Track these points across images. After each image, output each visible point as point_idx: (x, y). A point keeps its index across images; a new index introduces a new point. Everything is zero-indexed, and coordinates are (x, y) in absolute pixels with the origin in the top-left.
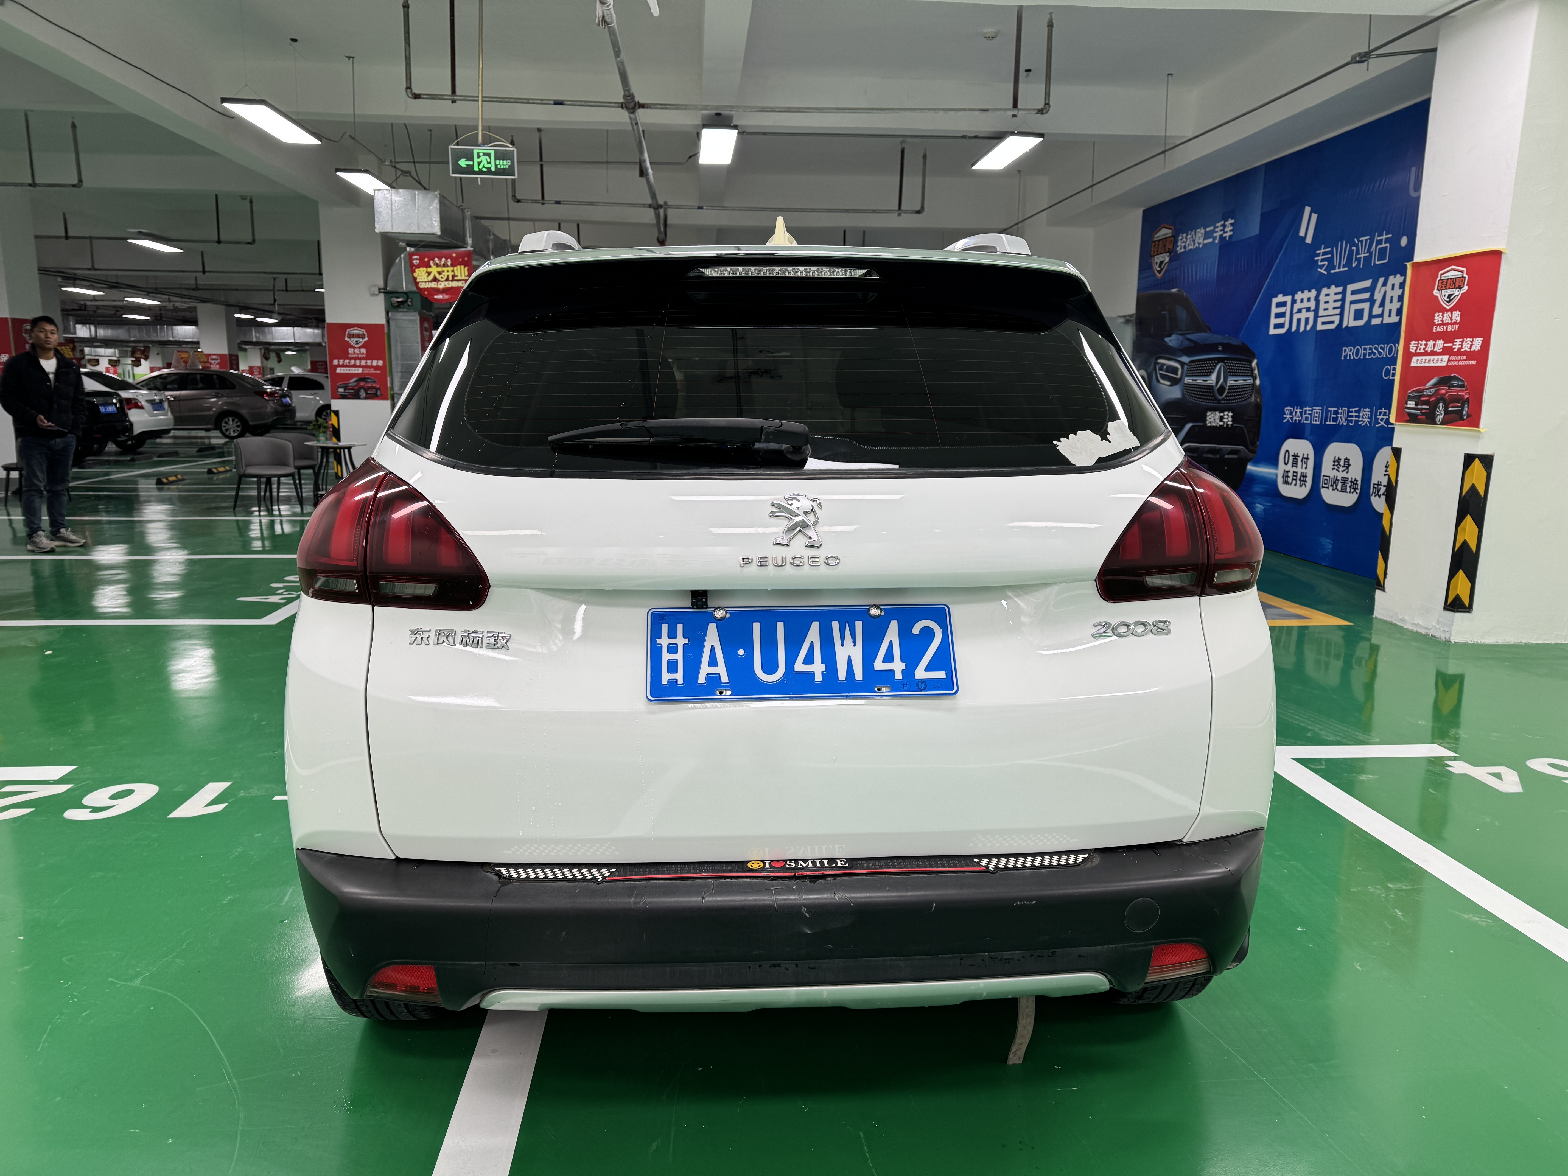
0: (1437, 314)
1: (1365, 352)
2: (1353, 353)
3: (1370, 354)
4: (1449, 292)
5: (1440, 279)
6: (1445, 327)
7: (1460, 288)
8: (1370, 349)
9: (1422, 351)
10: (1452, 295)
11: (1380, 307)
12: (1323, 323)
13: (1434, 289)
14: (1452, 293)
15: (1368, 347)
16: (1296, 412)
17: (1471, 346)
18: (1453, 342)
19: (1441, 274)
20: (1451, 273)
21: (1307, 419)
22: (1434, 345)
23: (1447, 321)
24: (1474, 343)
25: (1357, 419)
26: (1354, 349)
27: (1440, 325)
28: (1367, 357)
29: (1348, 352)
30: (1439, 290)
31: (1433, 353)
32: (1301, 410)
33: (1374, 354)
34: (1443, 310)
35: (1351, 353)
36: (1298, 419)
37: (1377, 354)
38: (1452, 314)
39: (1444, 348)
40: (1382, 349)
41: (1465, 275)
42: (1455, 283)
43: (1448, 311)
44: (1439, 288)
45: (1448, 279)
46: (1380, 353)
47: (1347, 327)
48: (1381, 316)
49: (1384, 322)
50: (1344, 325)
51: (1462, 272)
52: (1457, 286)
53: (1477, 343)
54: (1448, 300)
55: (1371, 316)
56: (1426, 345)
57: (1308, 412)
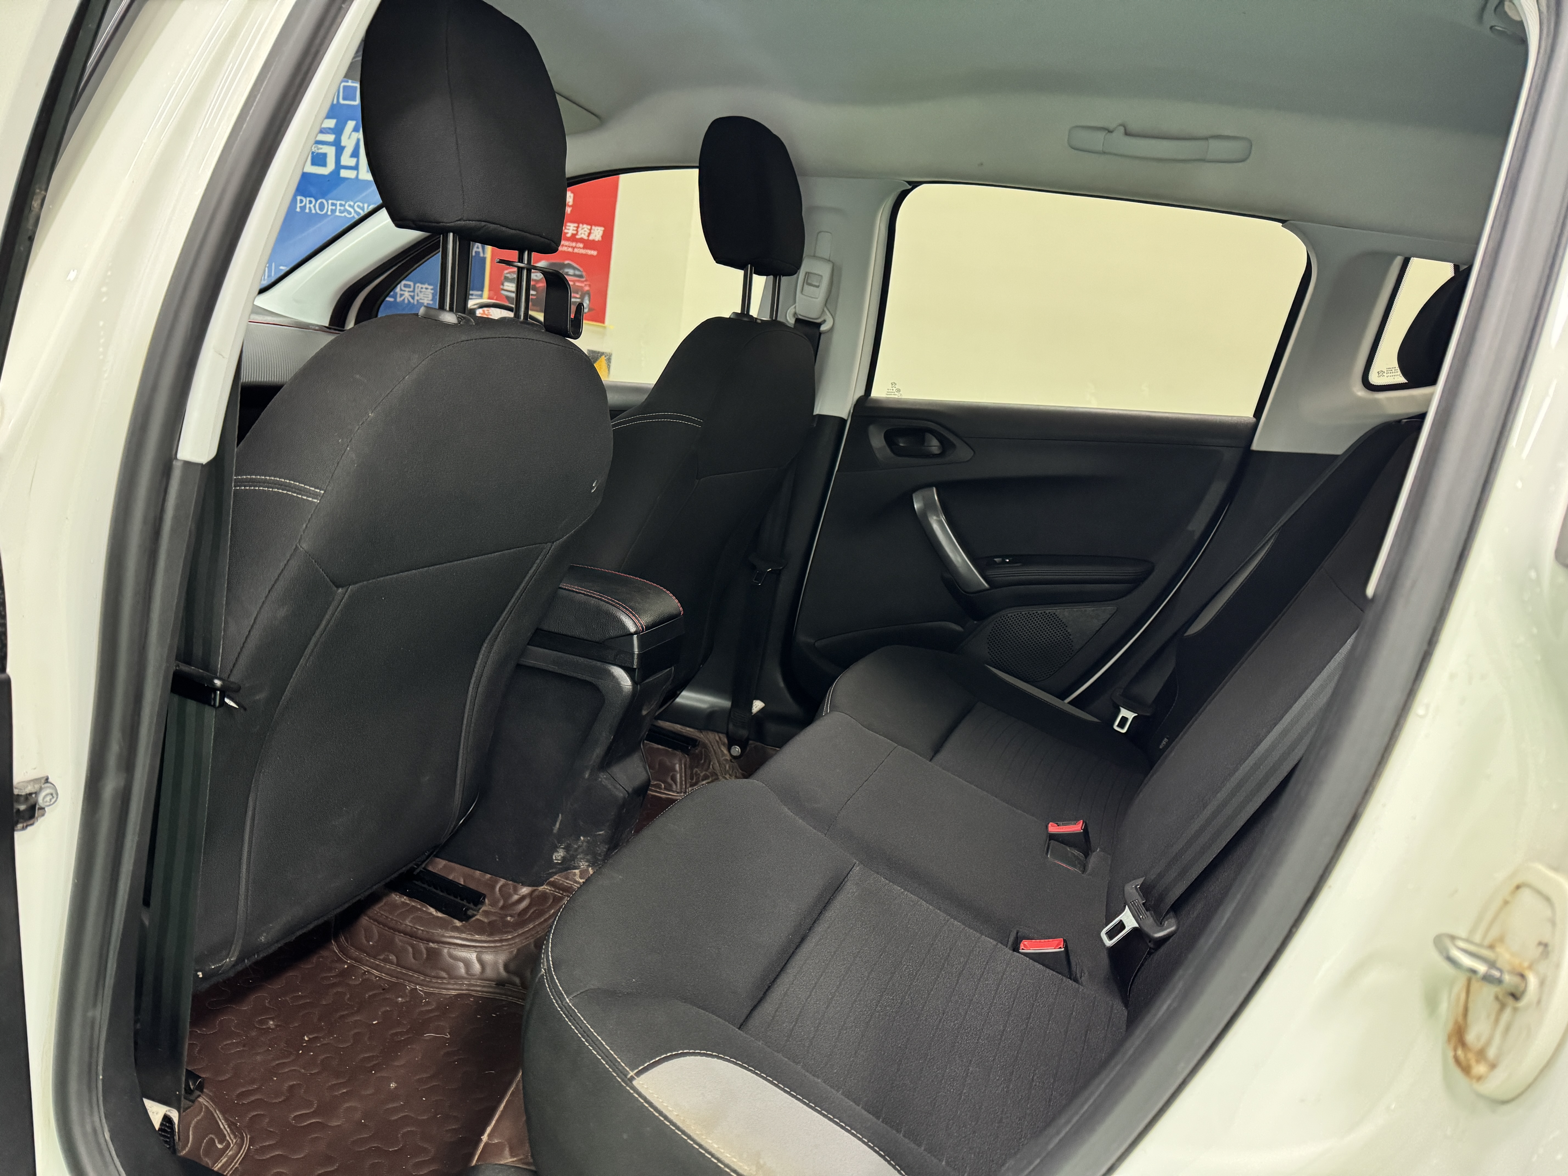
1: (334, 208)
2: (315, 206)
17: (589, 234)
24: (592, 231)
26: (316, 201)
35: (312, 206)
48: (356, 168)
53: (597, 233)
55: (339, 166)
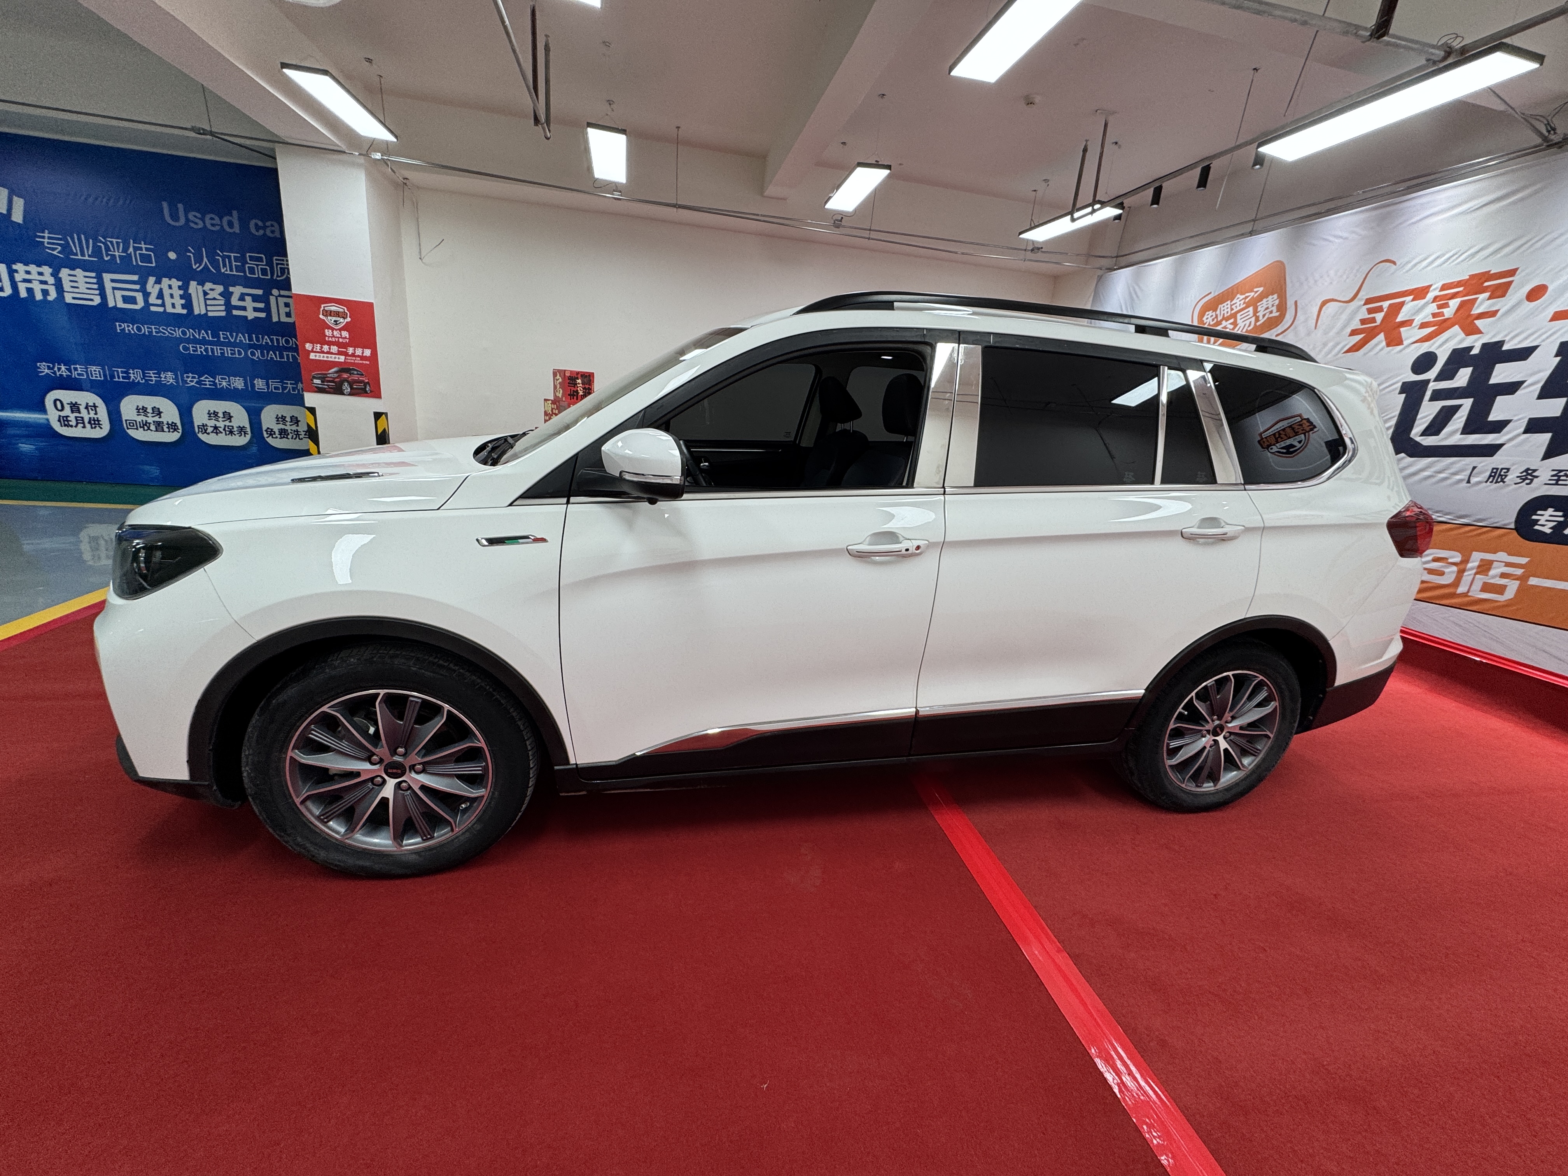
0: (326, 330)
3: (157, 333)
4: (334, 318)
5: (324, 309)
6: (337, 339)
7: (344, 318)
8: (156, 328)
9: (318, 350)
11: (157, 298)
12: (75, 298)
13: (319, 314)
14: (337, 320)
15: (153, 327)
16: (59, 368)
17: (363, 353)
18: (346, 349)
19: (323, 306)
21: (79, 375)
22: (329, 348)
23: (337, 336)
24: (364, 351)
25: (158, 379)
27: (331, 337)
28: (154, 334)
29: (126, 327)
30: (324, 316)
31: (328, 353)
32: (67, 367)
33: (164, 333)
36: (64, 374)
37: (168, 334)
38: (340, 332)
39: (339, 351)
40: (174, 331)
41: (347, 312)
42: (339, 314)
43: (336, 330)
45: (331, 311)
46: (171, 334)
47: (116, 307)
48: (163, 305)
49: (168, 311)
50: (111, 305)
51: (343, 309)
52: (341, 316)
53: (367, 352)
54: (335, 323)
56: (321, 347)
57: (79, 369)
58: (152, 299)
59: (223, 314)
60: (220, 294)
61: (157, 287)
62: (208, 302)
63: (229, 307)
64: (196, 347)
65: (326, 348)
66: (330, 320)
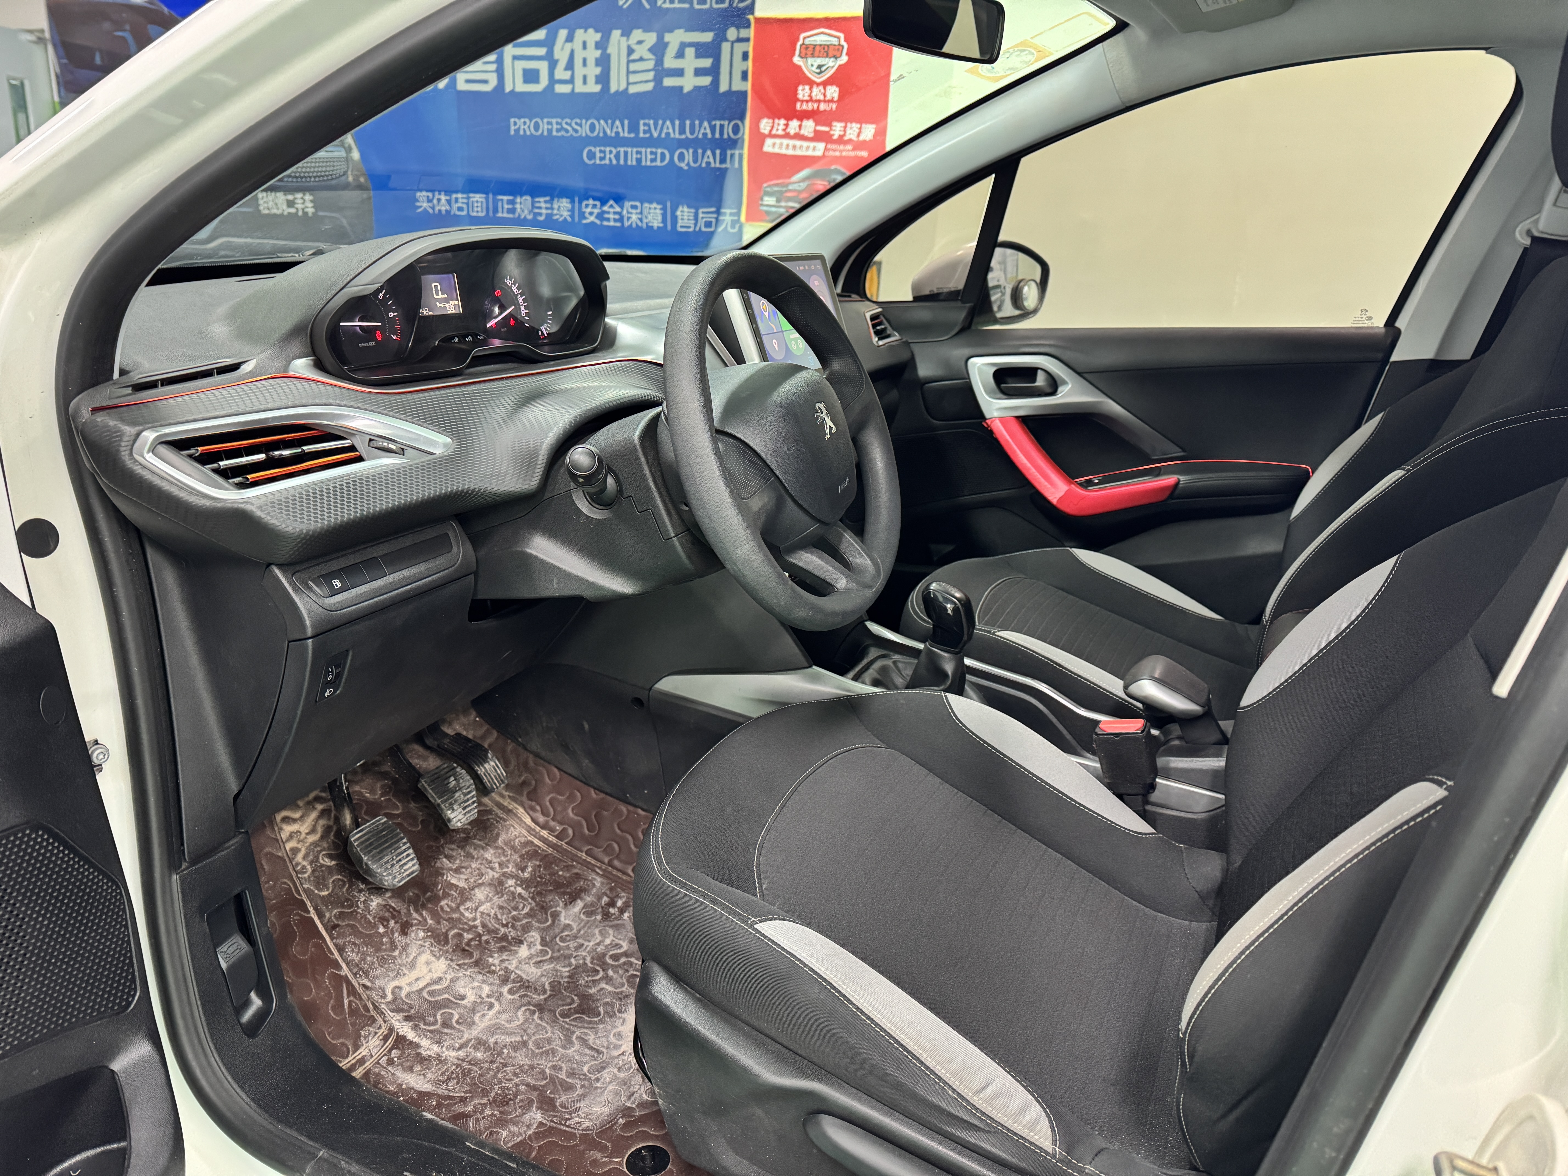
0: (800, 88)
1: (550, 127)
2: (529, 127)
3: (558, 130)
4: (819, 61)
5: (803, 44)
6: (816, 106)
7: (836, 57)
8: (557, 123)
9: (780, 132)
10: (823, 65)
11: (566, 69)
12: (468, 81)
13: (793, 55)
14: (823, 63)
15: (554, 121)
16: (439, 200)
17: (859, 134)
18: (830, 126)
19: (805, 38)
20: (821, 37)
21: (460, 209)
22: (800, 126)
23: (818, 98)
24: (862, 129)
25: (549, 211)
26: (531, 121)
27: (807, 101)
28: (554, 133)
29: (521, 126)
30: (802, 57)
31: (798, 136)
32: (448, 198)
33: (567, 131)
34: (811, 83)
35: (526, 127)
36: (443, 208)
37: (571, 132)
38: (825, 89)
39: (816, 131)
40: (580, 125)
41: (843, 43)
42: (826, 51)
43: (818, 85)
44: (803, 55)
45: (815, 45)
46: (576, 131)
47: (512, 92)
48: (571, 81)
49: (577, 90)
50: (508, 88)
51: (839, 38)
52: (831, 54)
53: (869, 131)
54: (818, 71)
55: (552, 81)
56: (787, 125)
57: (460, 200)
58: (561, 73)
59: (650, 86)
60: (650, 50)
61: (568, 46)
62: (633, 67)
63: (661, 72)
64: (604, 152)
65: (794, 124)
66: (809, 66)
